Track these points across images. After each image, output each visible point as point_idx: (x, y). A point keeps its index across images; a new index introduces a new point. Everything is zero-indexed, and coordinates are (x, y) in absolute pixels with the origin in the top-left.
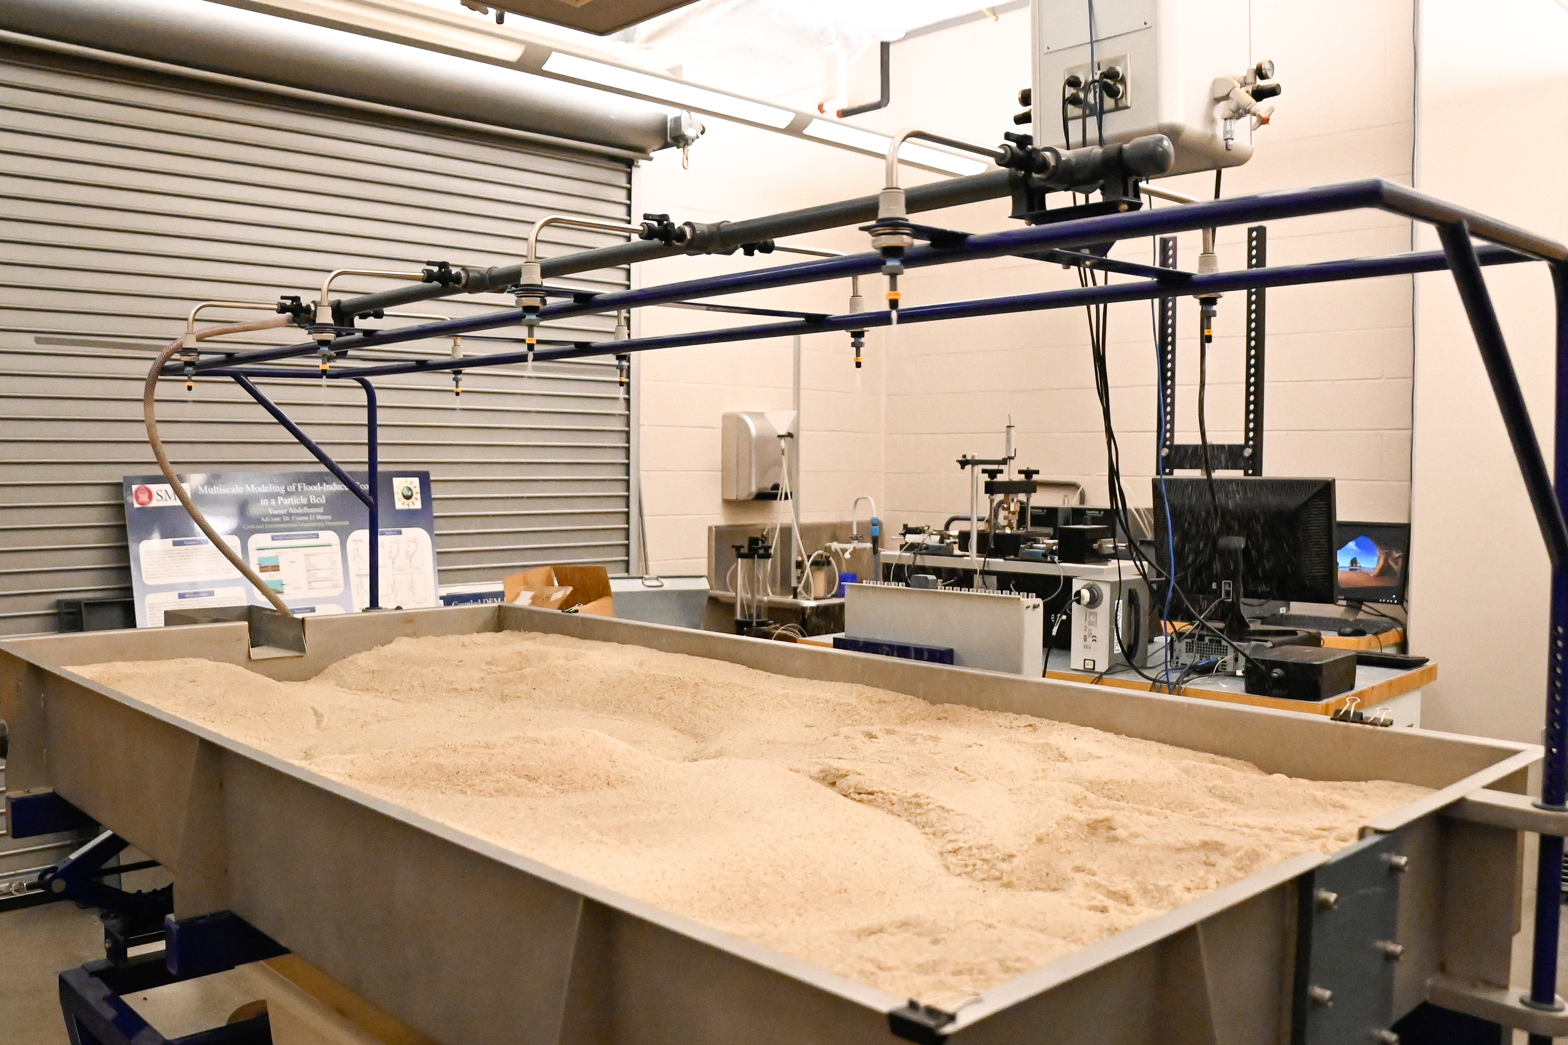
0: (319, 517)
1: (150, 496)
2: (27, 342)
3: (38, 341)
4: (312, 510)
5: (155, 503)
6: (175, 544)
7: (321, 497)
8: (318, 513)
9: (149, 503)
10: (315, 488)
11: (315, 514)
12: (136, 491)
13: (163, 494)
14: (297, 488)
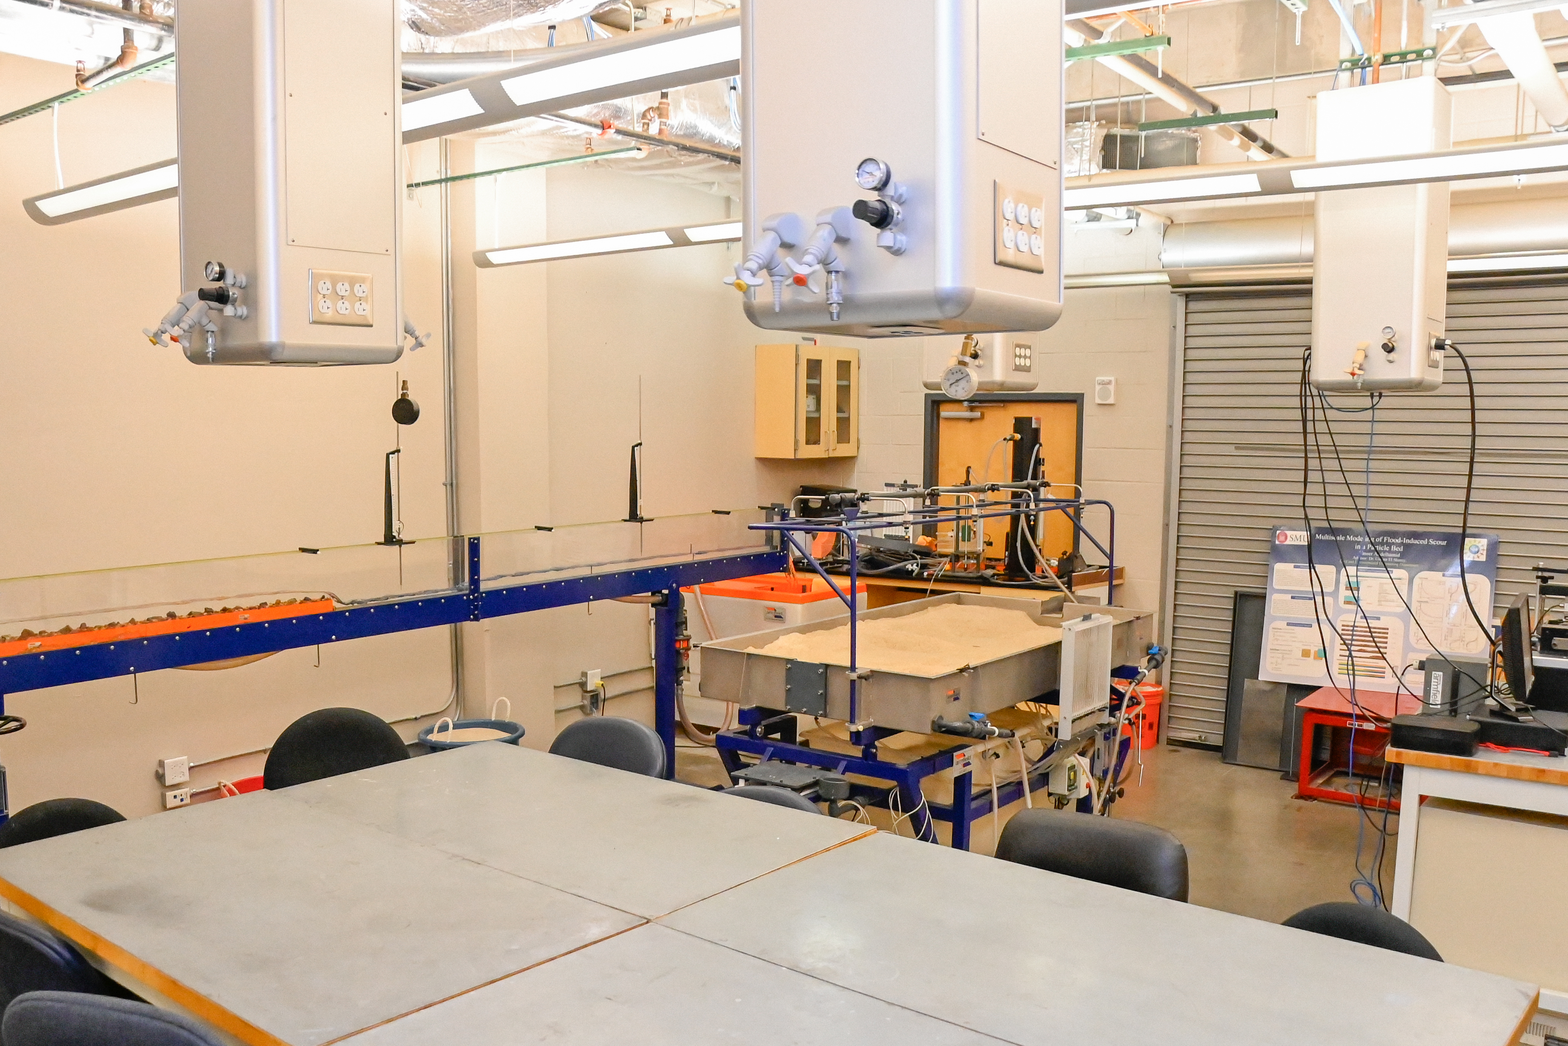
0: (1396, 560)
1: (1286, 538)
2: (1231, 450)
3: (1236, 448)
4: (1391, 555)
5: (1288, 542)
6: (1295, 567)
7: (1400, 547)
8: (1396, 558)
9: (1284, 542)
10: (1397, 541)
11: (1393, 558)
12: (1279, 534)
13: (1294, 537)
14: (1383, 540)
